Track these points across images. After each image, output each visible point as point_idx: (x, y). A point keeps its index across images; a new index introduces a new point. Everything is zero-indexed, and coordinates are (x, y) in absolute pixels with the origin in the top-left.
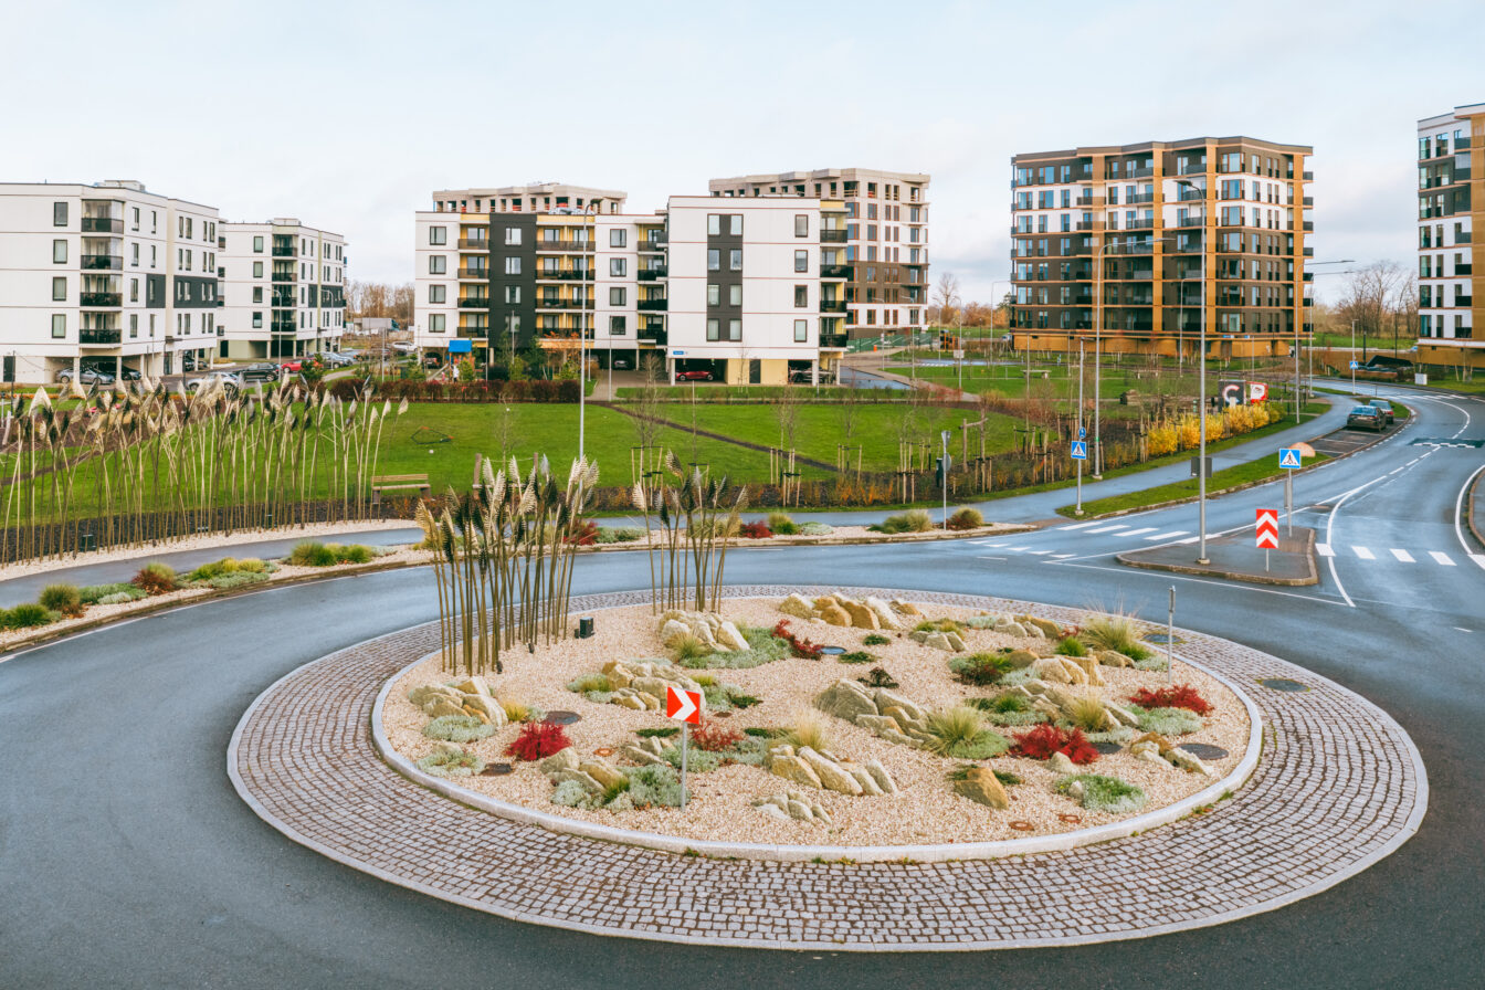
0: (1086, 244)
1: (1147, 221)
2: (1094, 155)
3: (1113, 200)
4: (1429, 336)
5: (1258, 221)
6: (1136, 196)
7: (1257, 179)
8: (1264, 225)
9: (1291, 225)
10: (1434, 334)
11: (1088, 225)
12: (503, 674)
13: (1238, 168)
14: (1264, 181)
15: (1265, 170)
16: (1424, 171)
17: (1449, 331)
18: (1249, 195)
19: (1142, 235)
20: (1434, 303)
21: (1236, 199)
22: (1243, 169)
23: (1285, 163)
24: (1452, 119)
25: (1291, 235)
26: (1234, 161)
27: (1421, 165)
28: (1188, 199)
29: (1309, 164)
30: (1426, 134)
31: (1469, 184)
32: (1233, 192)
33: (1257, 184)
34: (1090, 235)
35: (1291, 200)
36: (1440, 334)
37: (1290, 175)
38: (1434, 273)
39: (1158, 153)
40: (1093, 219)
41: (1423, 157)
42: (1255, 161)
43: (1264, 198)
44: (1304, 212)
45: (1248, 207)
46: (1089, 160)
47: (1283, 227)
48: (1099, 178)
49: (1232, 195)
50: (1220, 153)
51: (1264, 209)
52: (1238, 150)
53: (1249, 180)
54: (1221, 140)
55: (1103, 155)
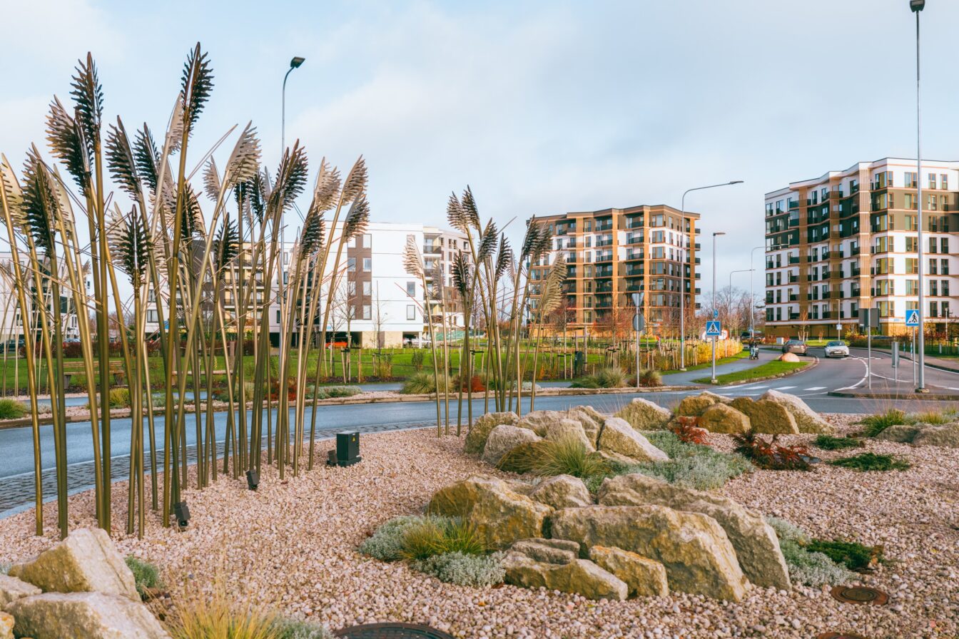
0: (572, 271)
1: (609, 256)
2: (577, 217)
3: (589, 245)
4: (772, 320)
5: (672, 256)
6: (602, 242)
7: (672, 231)
8: (675, 259)
9: (688, 260)
10: (775, 318)
11: (573, 260)
12: (191, 531)
13: (662, 224)
14: (675, 233)
15: (675, 226)
16: (768, 224)
17: (785, 316)
18: (668, 240)
19: (605, 265)
20: (775, 301)
21: (661, 242)
22: (665, 224)
23: (686, 222)
24: (788, 191)
25: (688, 266)
26: (660, 220)
27: (767, 220)
28: (633, 242)
29: (697, 224)
30: (770, 201)
31: (798, 229)
32: (659, 238)
33: (671, 234)
34: (574, 266)
35: (688, 245)
36: (779, 318)
37: (688, 230)
38: (775, 283)
39: (615, 214)
40: (577, 257)
41: (768, 215)
42: (670, 221)
43: (675, 243)
44: (696, 253)
45: (667, 247)
46: (574, 221)
47: (684, 261)
48: (580, 232)
49: (658, 240)
50: (651, 215)
51: (675, 249)
52: (662, 214)
53: (667, 231)
54: (652, 207)
55: (582, 217)
